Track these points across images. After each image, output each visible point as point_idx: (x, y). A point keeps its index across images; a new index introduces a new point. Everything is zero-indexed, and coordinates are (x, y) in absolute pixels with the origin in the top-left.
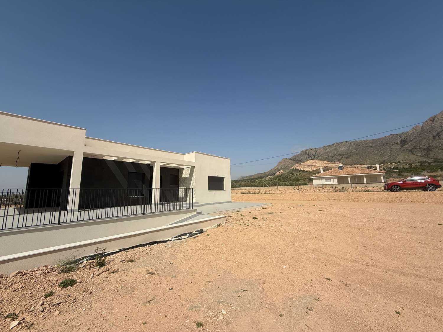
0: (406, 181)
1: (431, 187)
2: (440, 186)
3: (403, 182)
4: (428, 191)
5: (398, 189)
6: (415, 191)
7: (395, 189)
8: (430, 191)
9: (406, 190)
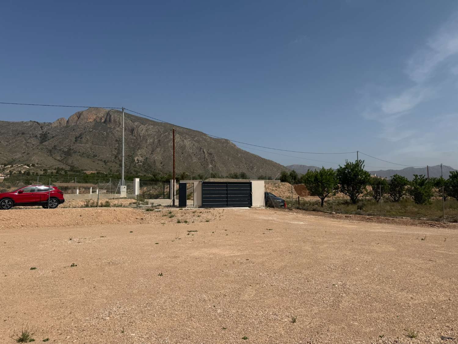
0: (23, 191)
1: (53, 201)
2: (63, 201)
3: (19, 193)
4: (48, 208)
5: (10, 205)
6: (32, 208)
7: (4, 205)
8: (50, 208)
9: (23, 207)
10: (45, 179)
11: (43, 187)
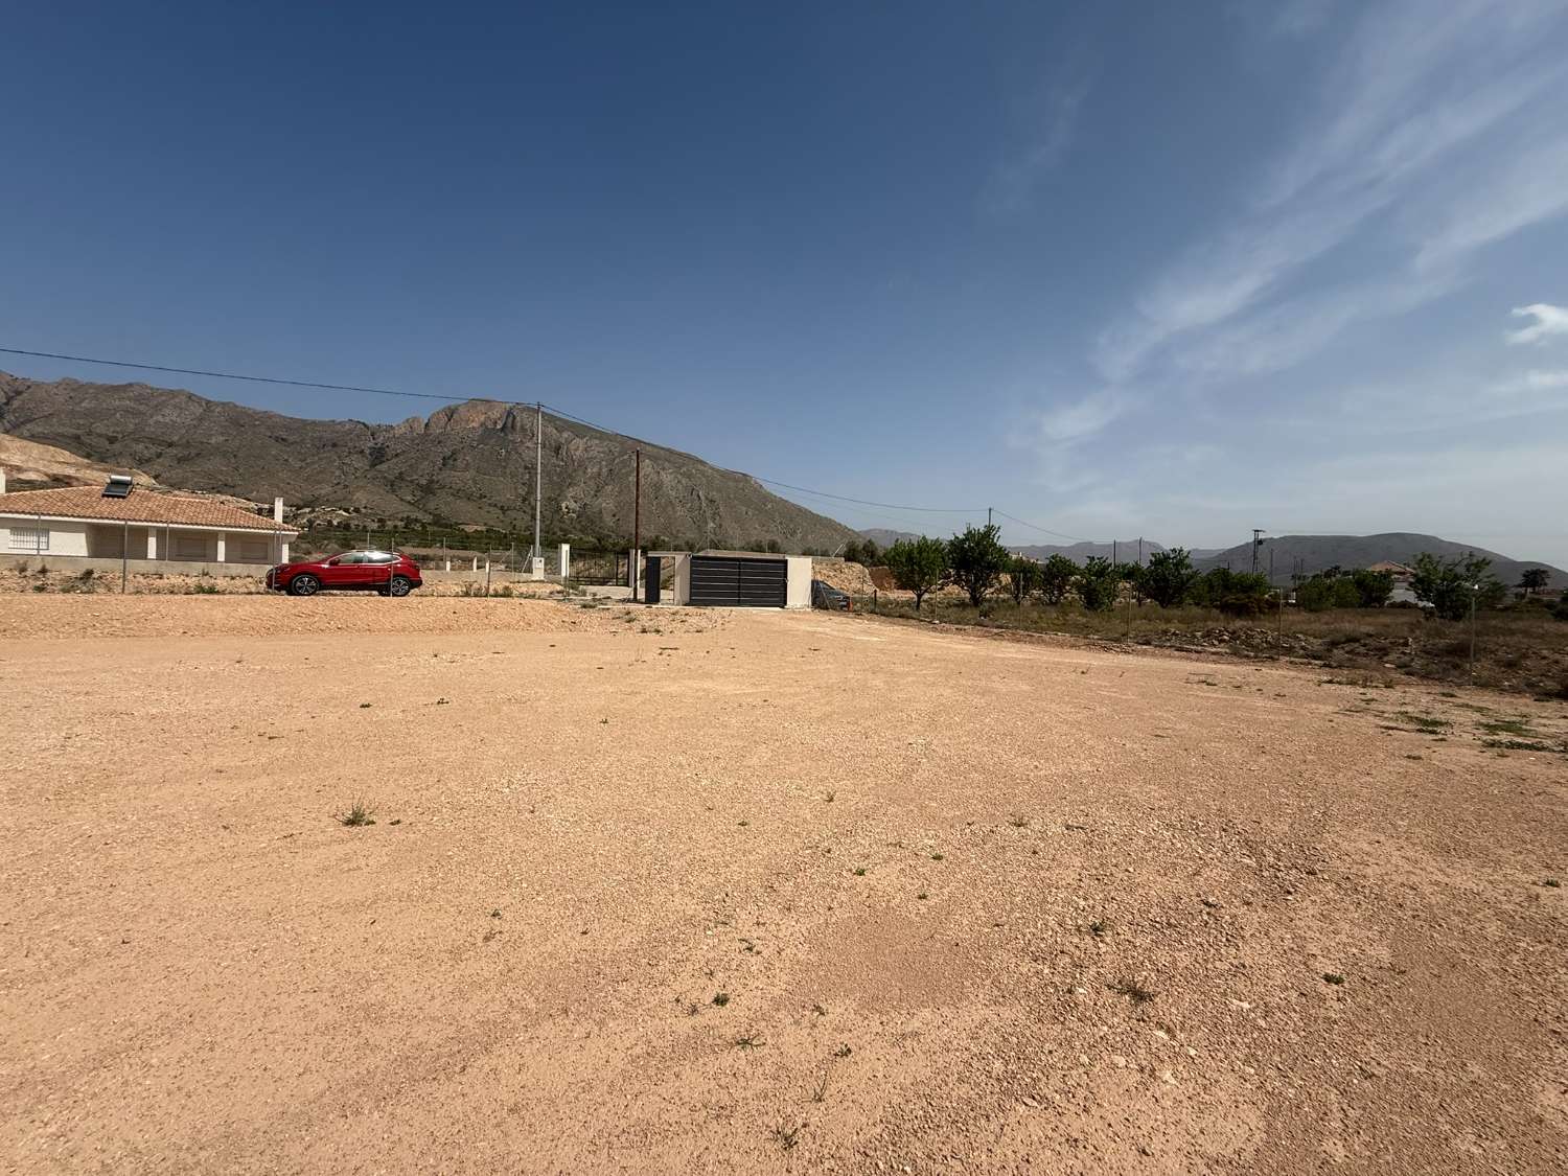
0: (339, 561)
1: (399, 583)
2: (419, 584)
3: (331, 564)
4: (389, 595)
5: (312, 587)
6: (359, 595)
7: (300, 588)
8: (394, 595)
9: (338, 592)
10: (382, 538)
11: (377, 555)
